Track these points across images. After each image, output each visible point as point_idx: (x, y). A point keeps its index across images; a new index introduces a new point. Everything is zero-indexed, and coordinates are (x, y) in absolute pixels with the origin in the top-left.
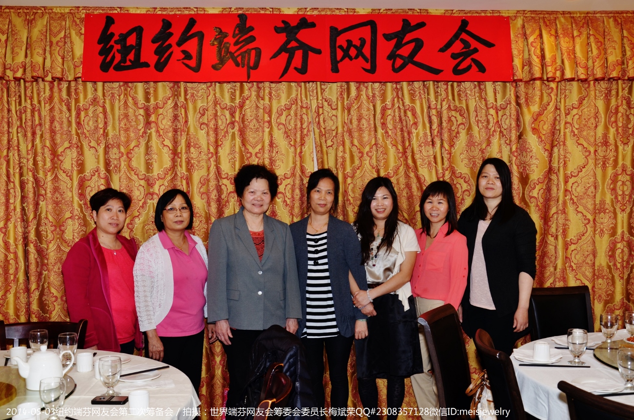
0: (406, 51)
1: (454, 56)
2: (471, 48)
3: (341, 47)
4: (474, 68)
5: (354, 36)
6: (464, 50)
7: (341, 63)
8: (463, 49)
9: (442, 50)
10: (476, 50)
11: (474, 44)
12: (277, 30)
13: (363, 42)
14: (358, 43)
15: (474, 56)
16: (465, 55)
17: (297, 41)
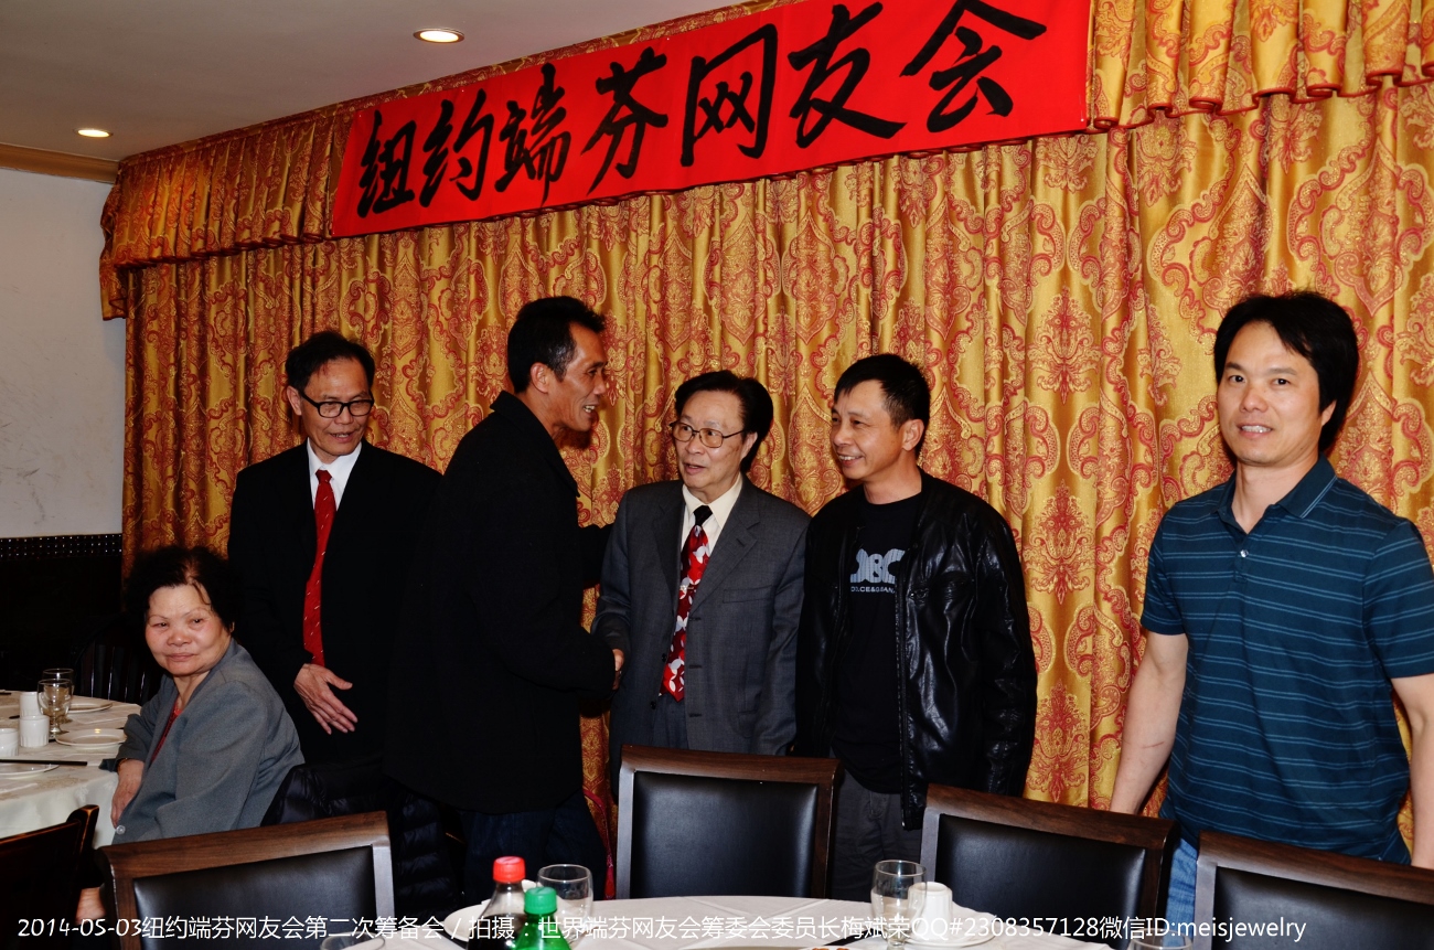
0: (827, 91)
1: (938, 81)
2: (983, 50)
3: (705, 103)
4: (983, 104)
5: (730, 73)
6: (967, 58)
7: (699, 140)
8: (963, 55)
9: (912, 68)
10: (995, 53)
11: (991, 35)
12: (602, 86)
13: (747, 78)
14: (736, 87)
15: (988, 72)
16: (964, 72)
17: (632, 104)
